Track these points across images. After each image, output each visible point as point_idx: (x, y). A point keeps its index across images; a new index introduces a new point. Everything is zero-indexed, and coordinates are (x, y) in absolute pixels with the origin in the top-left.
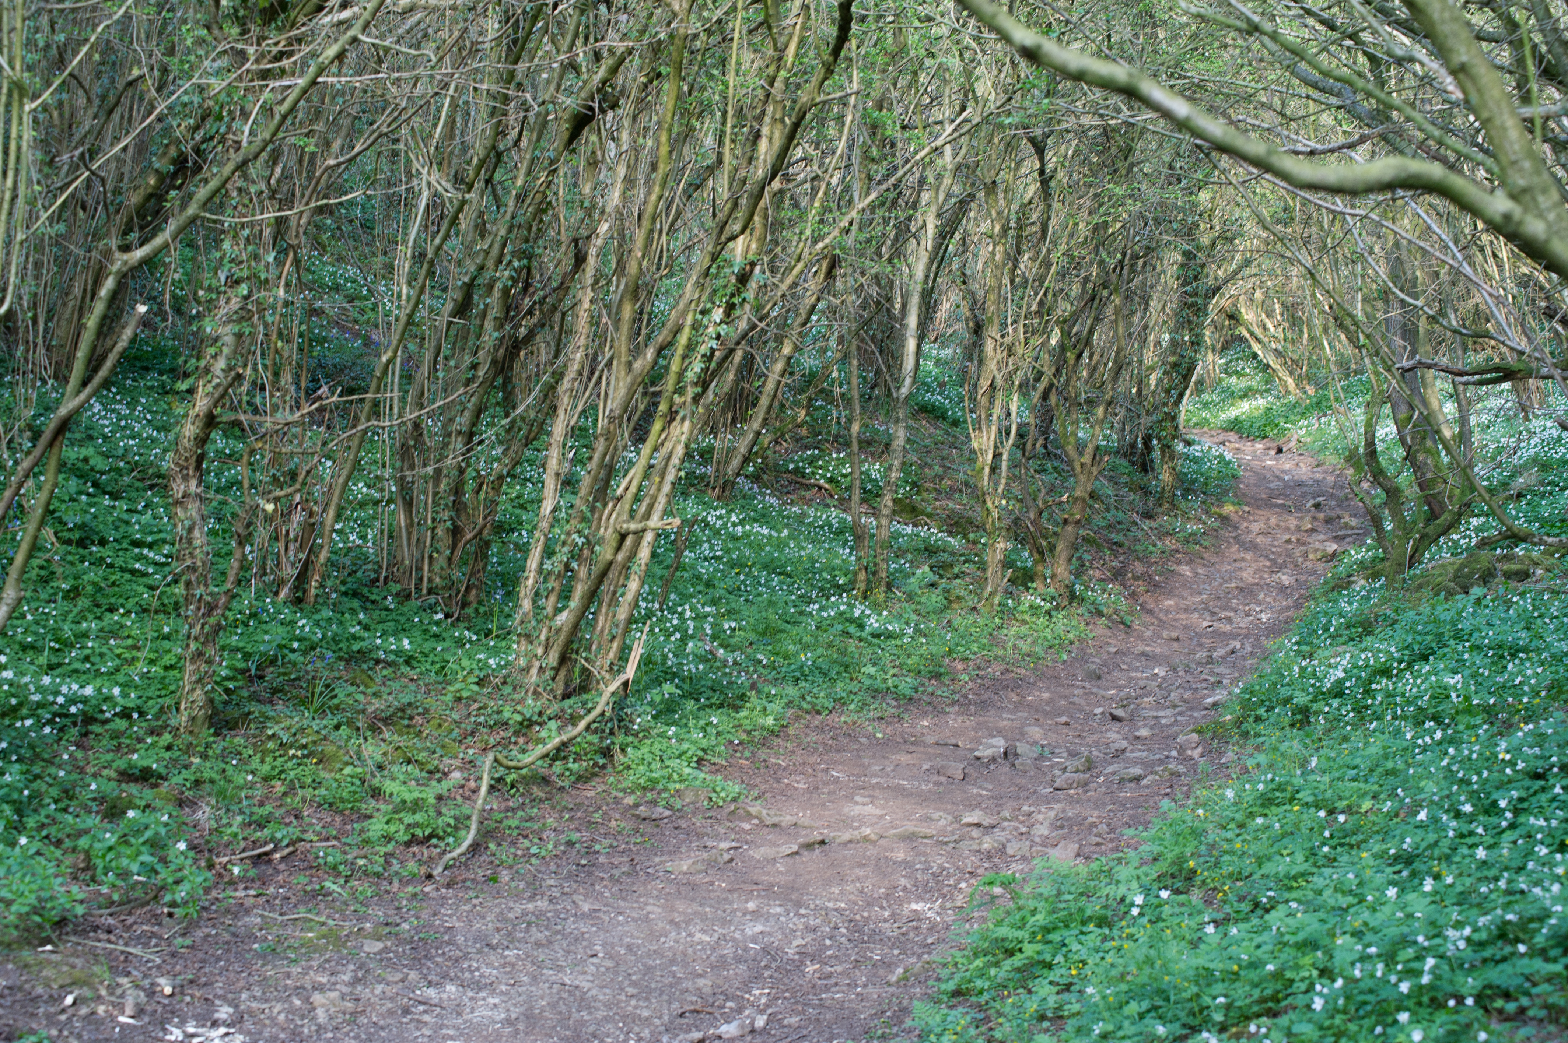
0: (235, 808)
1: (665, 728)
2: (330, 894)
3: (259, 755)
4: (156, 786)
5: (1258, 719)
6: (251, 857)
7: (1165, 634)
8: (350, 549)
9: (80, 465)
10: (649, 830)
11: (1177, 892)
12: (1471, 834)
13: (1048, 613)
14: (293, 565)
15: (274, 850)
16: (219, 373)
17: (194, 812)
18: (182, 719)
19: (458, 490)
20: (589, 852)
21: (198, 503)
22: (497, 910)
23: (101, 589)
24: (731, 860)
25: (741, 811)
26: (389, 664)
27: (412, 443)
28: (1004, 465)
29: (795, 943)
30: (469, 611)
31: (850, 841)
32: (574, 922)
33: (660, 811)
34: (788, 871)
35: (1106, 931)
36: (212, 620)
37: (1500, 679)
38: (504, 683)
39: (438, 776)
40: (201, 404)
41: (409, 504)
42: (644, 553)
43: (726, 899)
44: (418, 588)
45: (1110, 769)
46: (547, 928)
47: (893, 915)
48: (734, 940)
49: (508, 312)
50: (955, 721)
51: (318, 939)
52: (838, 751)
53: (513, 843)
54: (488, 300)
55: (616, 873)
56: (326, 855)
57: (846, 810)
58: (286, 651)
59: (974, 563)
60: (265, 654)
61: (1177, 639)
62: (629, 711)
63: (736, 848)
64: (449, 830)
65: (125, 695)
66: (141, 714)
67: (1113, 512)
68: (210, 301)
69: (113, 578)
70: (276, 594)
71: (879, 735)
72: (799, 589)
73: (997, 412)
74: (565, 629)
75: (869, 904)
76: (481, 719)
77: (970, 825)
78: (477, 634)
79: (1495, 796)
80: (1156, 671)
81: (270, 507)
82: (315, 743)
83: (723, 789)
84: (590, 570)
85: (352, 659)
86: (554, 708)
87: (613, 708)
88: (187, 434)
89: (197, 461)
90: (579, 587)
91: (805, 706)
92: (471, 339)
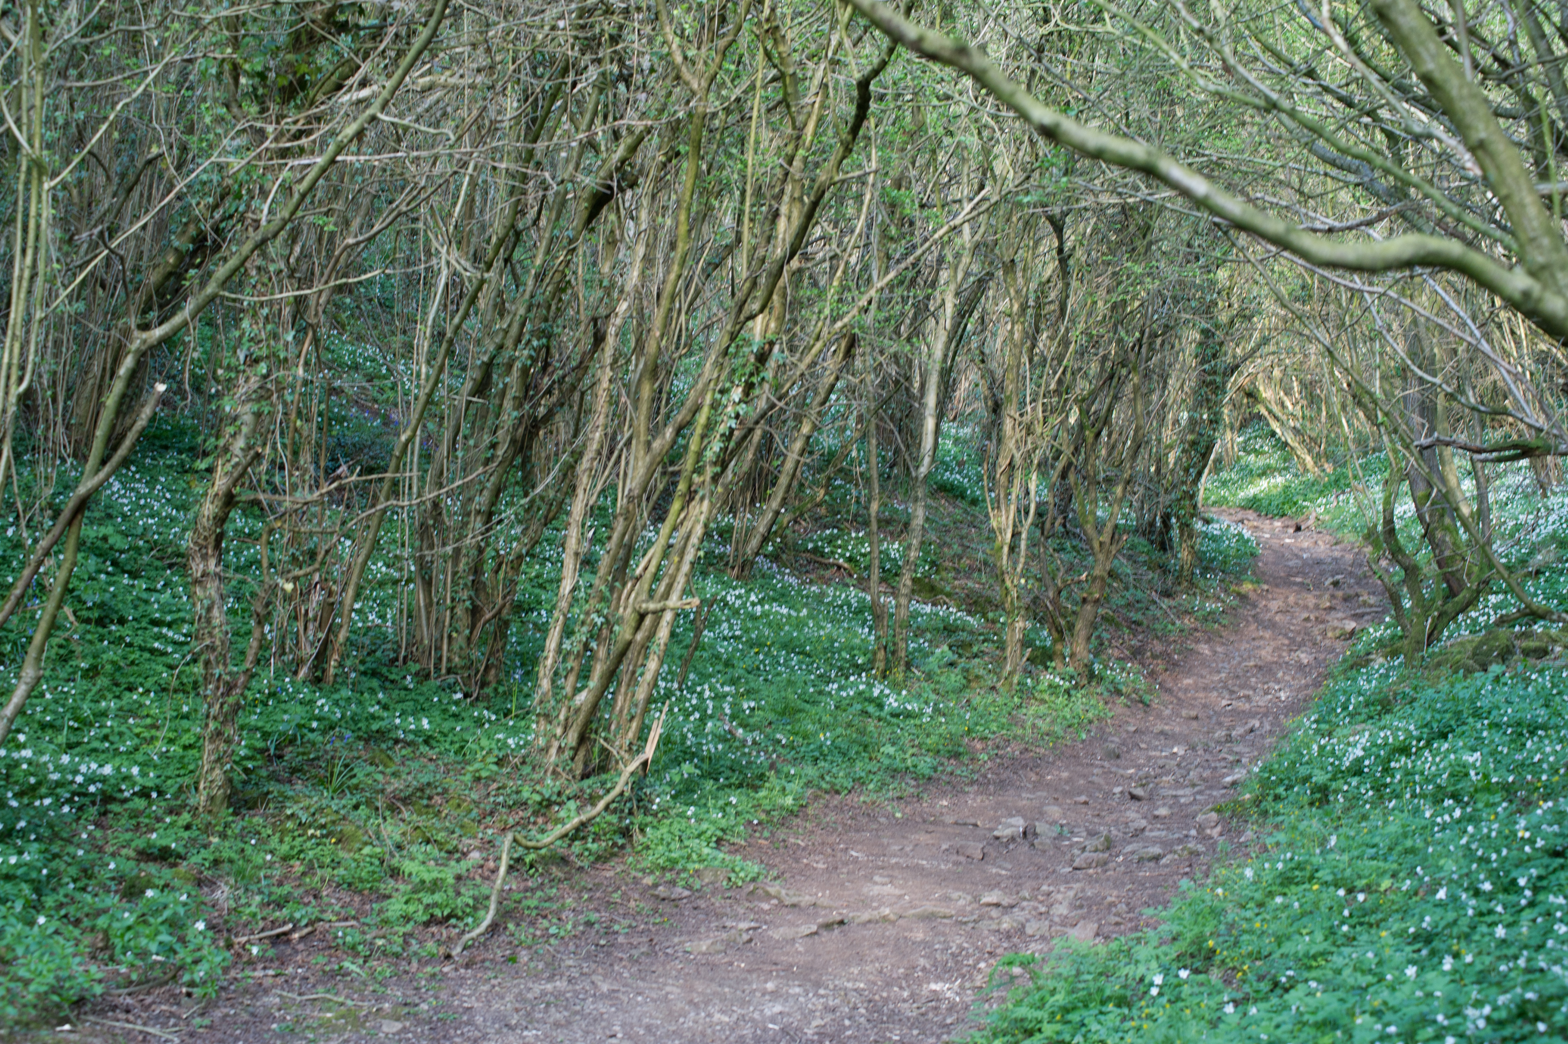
0: (254, 888)
1: (684, 808)
2: (349, 974)
3: (278, 835)
4: (174, 865)
5: (1277, 798)
6: (270, 937)
7: (1184, 713)
8: (369, 628)
9: (99, 543)
10: (668, 910)
11: (1196, 971)
12: (1490, 912)
13: (1067, 692)
14: (312, 644)
15: (293, 930)
16: (237, 451)
17: (213, 892)
18: (202, 798)
19: (477, 570)
20: (609, 932)
21: (217, 582)
22: (516, 990)
23: (119, 668)
24: (750, 940)
25: (760, 891)
26: (409, 744)
27: (431, 522)
28: (1023, 545)
29: (815, 1023)
30: (488, 690)
31: (870, 921)
32: (593, 1003)
33: (679, 891)
34: (807, 951)
35: (1126, 1011)
36: (231, 700)
37: (1519, 757)
38: (523, 763)
39: (457, 856)
40: (221, 483)
41: (428, 584)
42: (663, 633)
43: (745, 979)
44: (437, 668)
45: (1129, 848)
46: (566, 1008)
47: (912, 995)
48: (753, 1020)
49: (527, 391)
50: (974, 800)
51: (337, 1019)
52: (857, 831)
53: (532, 924)
54: (507, 380)
55: (635, 953)
56: (345, 935)
57: (865, 890)
58: (305, 731)
59: (993, 642)
60: (284, 733)
61: (1196, 718)
62: (648, 791)
63: (755, 929)
64: (468, 910)
65: (144, 774)
66: (160, 793)
67: (1132, 590)
68: (229, 380)
69: (132, 657)
70: (296, 673)
71: (898, 815)
72: (818, 668)
73: (1016, 491)
74: (584, 708)
75: (888, 984)
76: (500, 799)
77: (989, 905)
78: (496, 713)
79: (1514, 874)
80: (1175, 750)
81: (289, 587)
82: (333, 822)
83: (742, 869)
84: (609, 650)
85: (372, 738)
86: (573, 788)
87: (632, 788)
88: (206, 513)
89: (216, 540)
90: (598, 666)
91: (825, 786)
92: (490, 419)
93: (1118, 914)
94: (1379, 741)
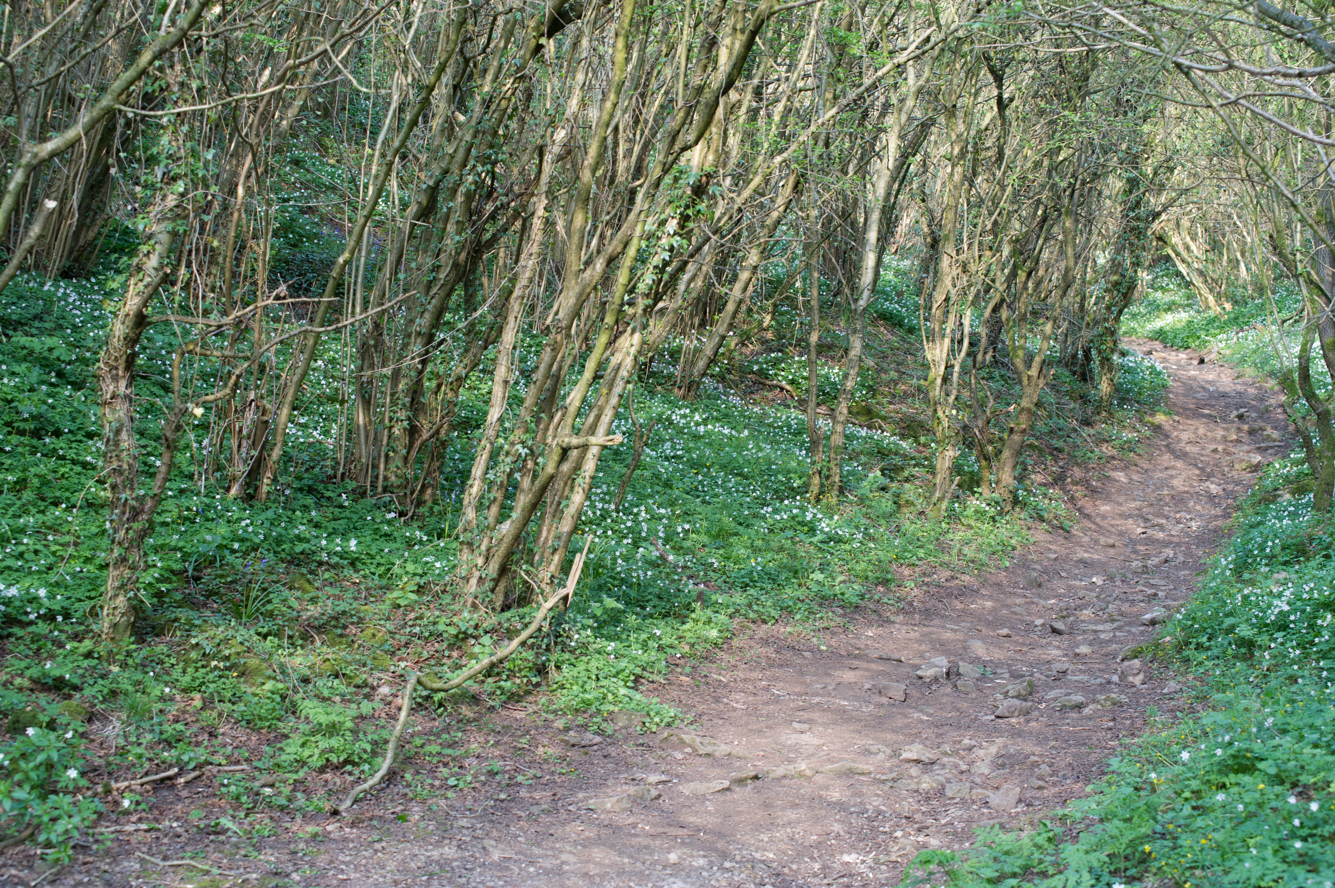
0: (146, 725)
1: (605, 643)
2: (225, 831)
3: (181, 664)
4: (69, 697)
5: (1199, 646)
6: (154, 781)
7: (1103, 540)
8: (311, 444)
10: (577, 758)
13: (993, 518)
14: (245, 461)
15: (178, 774)
16: (150, 271)
17: (104, 726)
18: (105, 625)
19: (416, 391)
20: (512, 784)
21: (127, 405)
22: (399, 857)
23: (48, 482)
24: (659, 796)
25: (674, 738)
26: (332, 567)
27: (372, 342)
28: (955, 376)
30: (423, 510)
31: (785, 777)
32: (481, 874)
33: (590, 737)
34: (717, 811)
36: (136, 526)
38: (444, 592)
39: (367, 690)
40: (132, 303)
41: (367, 403)
42: (590, 466)
43: (647, 847)
44: (374, 486)
45: (1052, 694)
46: (449, 882)
47: (824, 867)
49: (470, 217)
50: (899, 632)
52: (781, 666)
53: (432, 772)
54: (451, 204)
55: (535, 810)
56: (230, 783)
57: (783, 739)
58: (227, 552)
59: (924, 466)
60: (204, 554)
61: (1113, 546)
62: (567, 627)
63: (665, 782)
64: (365, 756)
65: (51, 596)
66: (67, 616)
67: (1055, 419)
68: (146, 198)
69: (63, 470)
70: (228, 489)
71: (823, 648)
72: (754, 491)
73: (950, 325)
74: (506, 540)
75: (800, 855)
76: (417, 630)
77: (909, 761)
78: (428, 534)
80: (1094, 580)
81: (199, 411)
82: (238, 654)
83: (657, 713)
84: (533, 482)
85: (295, 561)
86: (492, 621)
87: (551, 624)
88: (117, 334)
89: (127, 361)
90: (522, 498)
91: (752, 615)
92: (434, 242)
94: (1305, 596)
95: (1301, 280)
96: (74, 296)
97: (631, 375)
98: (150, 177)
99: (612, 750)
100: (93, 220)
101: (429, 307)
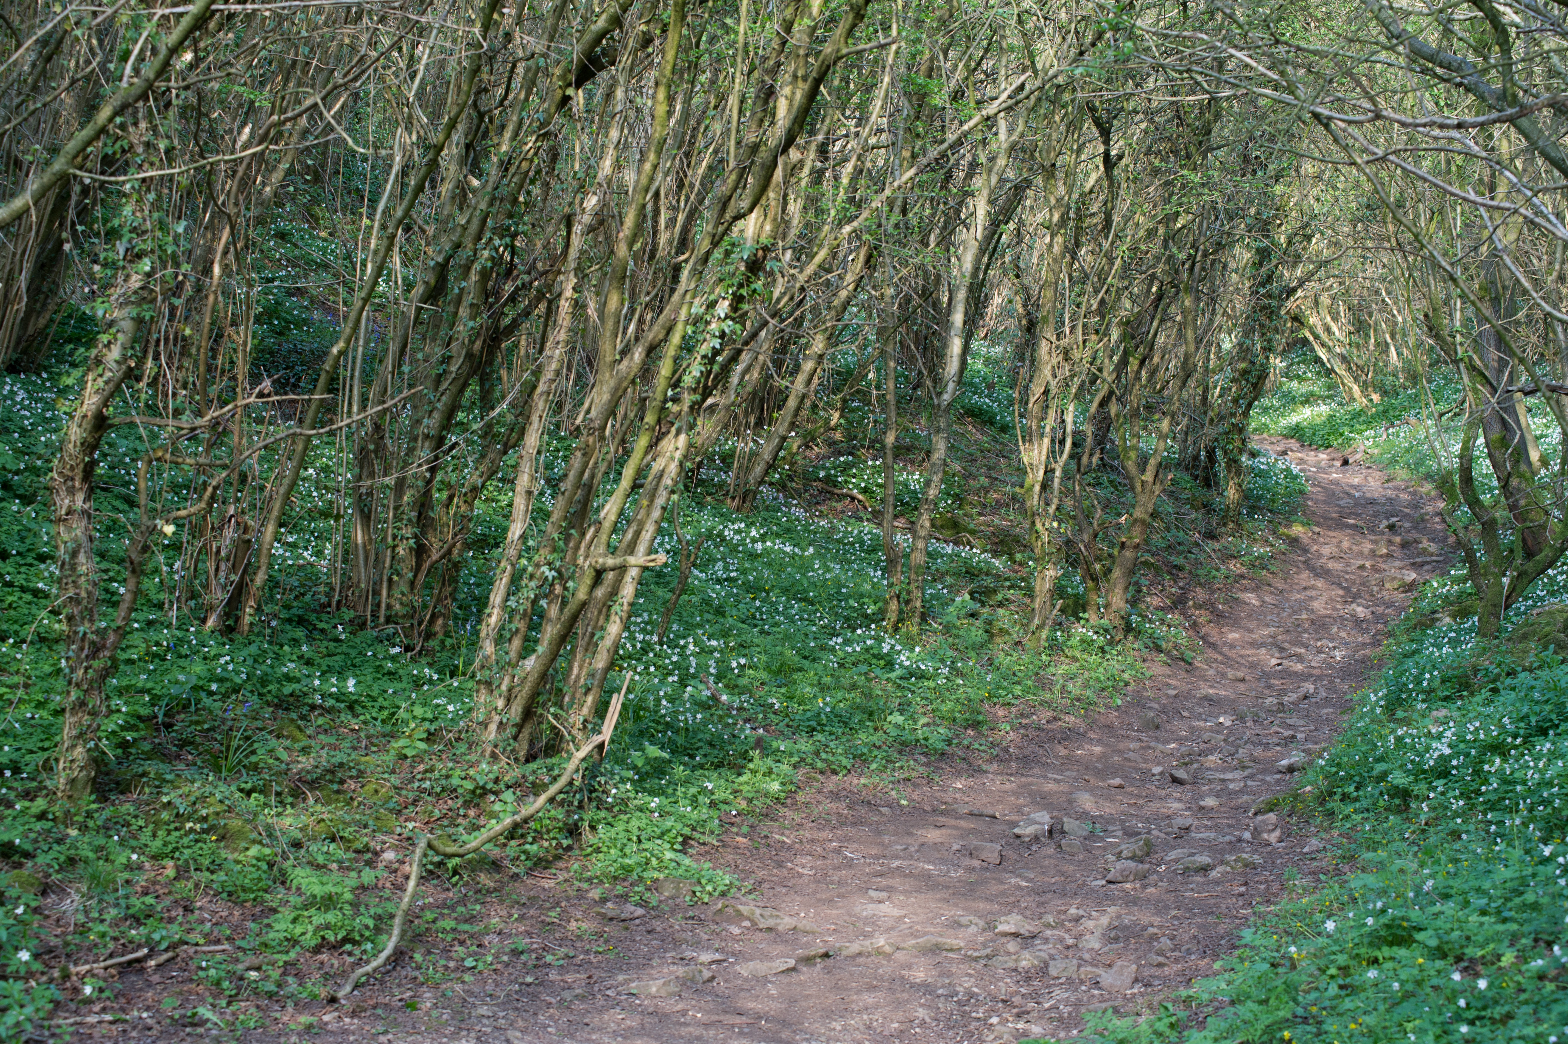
0: (110, 898)
1: (648, 799)
2: (203, 1022)
3: (151, 827)
4: (20, 865)
5: (1345, 797)
6: (120, 964)
7: (1231, 674)
8: (300, 567)
10: (615, 933)
13: (1102, 649)
14: (224, 587)
15: (148, 956)
16: (111, 364)
17: (61, 900)
18: (61, 781)
19: (424, 504)
20: (540, 965)
21: (84, 522)
24: (713, 978)
25: (730, 910)
26: (327, 711)
27: (372, 447)
28: (1056, 483)
30: (433, 643)
31: (860, 954)
33: (631, 909)
34: (781, 995)
36: (96, 664)
38: (458, 739)
39: (368, 856)
40: (90, 402)
41: (367, 518)
42: (628, 590)
44: (375, 616)
45: (1173, 855)
49: (486, 299)
50: (993, 783)
52: (854, 824)
53: (446, 951)
54: (464, 284)
55: (567, 995)
56: (209, 966)
57: (857, 909)
58: (203, 695)
59: (1021, 588)
60: (177, 697)
61: (1243, 680)
62: (603, 780)
63: (719, 962)
64: (367, 934)
66: (16, 770)
67: (1174, 531)
68: (106, 278)
70: (204, 621)
71: (904, 802)
72: (821, 618)
73: (1050, 423)
74: (530, 678)
76: (427, 784)
77: (1005, 934)
78: (439, 671)
80: (1221, 720)
81: (169, 529)
82: (217, 814)
83: (710, 881)
84: (561, 610)
85: (283, 704)
86: (514, 773)
87: (583, 776)
88: (73, 438)
89: (85, 471)
90: (549, 629)
91: (820, 765)
92: (444, 328)
93: (1161, 953)
94: (1469, 737)
95: (1462, 366)
96: (21, 395)
97: (676, 483)
98: (110, 254)
99: (658, 925)
100: (44, 305)
101: (439, 405)
